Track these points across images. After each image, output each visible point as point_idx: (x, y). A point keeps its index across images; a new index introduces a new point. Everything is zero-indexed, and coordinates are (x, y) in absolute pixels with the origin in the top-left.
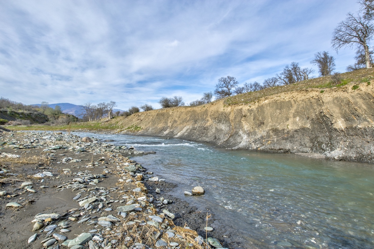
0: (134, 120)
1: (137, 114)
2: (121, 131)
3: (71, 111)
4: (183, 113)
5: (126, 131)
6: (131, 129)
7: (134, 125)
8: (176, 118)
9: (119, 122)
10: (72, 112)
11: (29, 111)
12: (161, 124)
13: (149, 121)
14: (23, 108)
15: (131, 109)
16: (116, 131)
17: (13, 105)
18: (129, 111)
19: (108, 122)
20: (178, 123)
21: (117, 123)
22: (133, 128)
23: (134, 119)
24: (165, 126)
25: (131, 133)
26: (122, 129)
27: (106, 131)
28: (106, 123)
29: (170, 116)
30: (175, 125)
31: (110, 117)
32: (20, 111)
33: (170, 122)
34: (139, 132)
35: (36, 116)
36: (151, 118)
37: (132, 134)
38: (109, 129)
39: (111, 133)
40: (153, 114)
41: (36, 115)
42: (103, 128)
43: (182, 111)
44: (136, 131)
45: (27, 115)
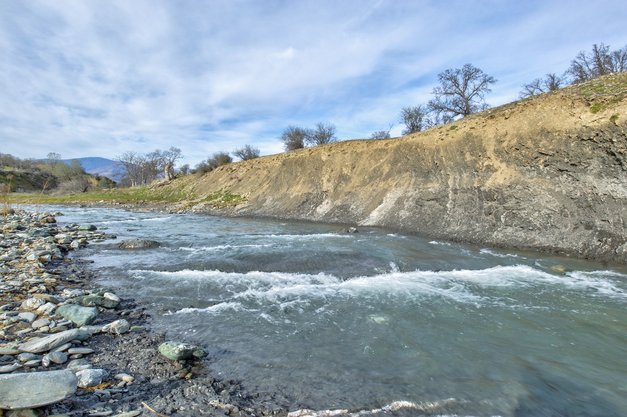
0: (220, 179)
1: (227, 166)
2: (191, 205)
3: (106, 171)
4: (362, 155)
5: (202, 204)
6: (216, 201)
7: (221, 190)
8: (344, 169)
9: (186, 185)
10: (106, 173)
11: (24, 168)
12: (299, 187)
13: (260, 181)
14: (14, 164)
15: (211, 158)
16: (180, 205)
18: (208, 164)
19: (164, 188)
20: (356, 180)
21: (183, 187)
22: (220, 199)
23: (221, 177)
24: (310, 191)
25: (216, 209)
26: (194, 201)
27: (155, 206)
28: (159, 189)
29: (323, 163)
30: (345, 188)
31: (169, 175)
32: (7, 169)
33: (329, 181)
34: (238, 207)
35: (38, 178)
36: (265, 172)
37: (218, 212)
38: (163, 201)
39: (167, 209)
40: (268, 164)
41: (37, 176)
42: (152, 199)
43: (359, 151)
44: (230, 204)
45: (21, 176)
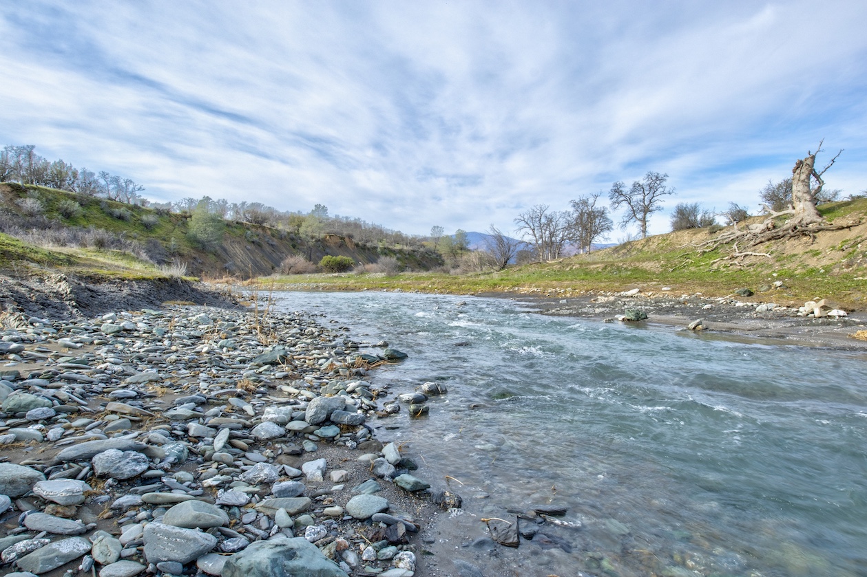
11: (411, 246)
14: (403, 240)
17: (387, 236)
32: (398, 247)
35: (423, 256)
41: (422, 253)
45: (409, 254)
